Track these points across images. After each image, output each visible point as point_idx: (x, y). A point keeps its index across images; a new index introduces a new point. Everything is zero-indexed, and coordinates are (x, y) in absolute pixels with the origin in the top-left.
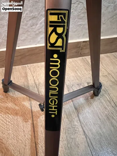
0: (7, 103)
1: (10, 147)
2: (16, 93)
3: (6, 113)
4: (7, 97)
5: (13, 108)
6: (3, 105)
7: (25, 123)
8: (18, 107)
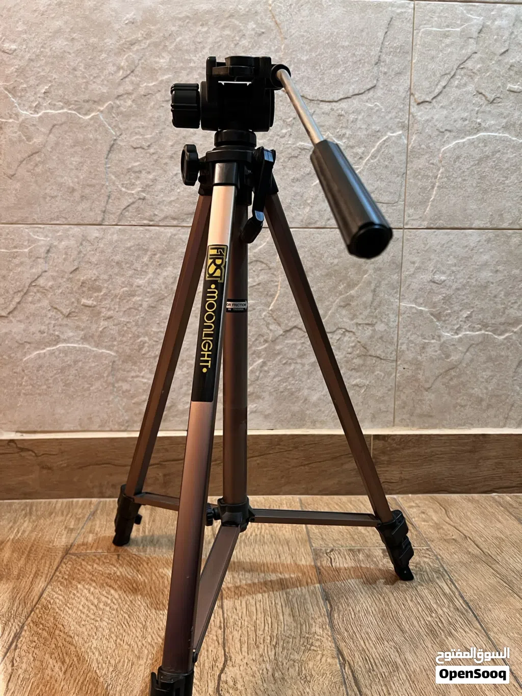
0: (115, 566)
1: (91, 654)
2: (148, 550)
3: (105, 585)
4: (118, 556)
5: (129, 577)
6: (100, 569)
7: (154, 611)
8: (146, 577)
